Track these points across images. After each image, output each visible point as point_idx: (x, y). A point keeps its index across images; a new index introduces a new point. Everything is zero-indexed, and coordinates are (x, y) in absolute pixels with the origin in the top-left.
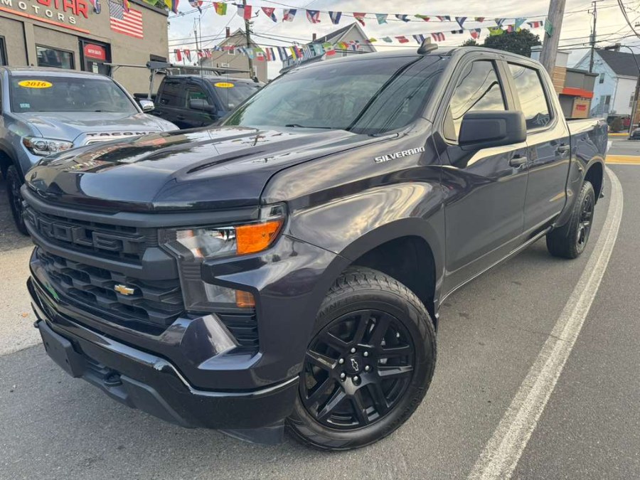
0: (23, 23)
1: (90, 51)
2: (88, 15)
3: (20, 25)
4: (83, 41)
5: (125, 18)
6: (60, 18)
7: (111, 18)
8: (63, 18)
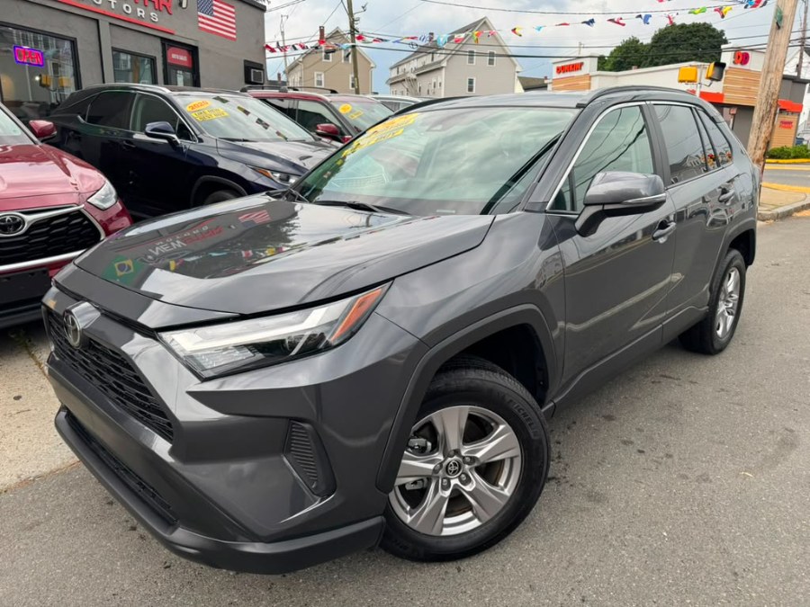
0: (97, 21)
1: (174, 56)
2: (172, 11)
3: (94, 24)
4: (167, 44)
5: (215, 14)
6: (139, 14)
7: (200, 13)
8: (143, 14)
